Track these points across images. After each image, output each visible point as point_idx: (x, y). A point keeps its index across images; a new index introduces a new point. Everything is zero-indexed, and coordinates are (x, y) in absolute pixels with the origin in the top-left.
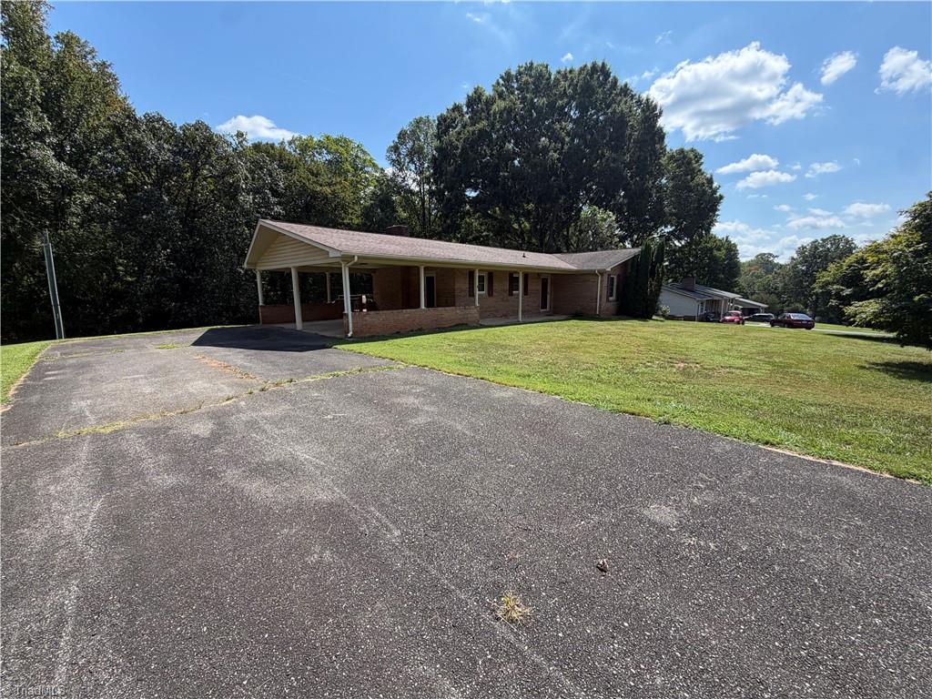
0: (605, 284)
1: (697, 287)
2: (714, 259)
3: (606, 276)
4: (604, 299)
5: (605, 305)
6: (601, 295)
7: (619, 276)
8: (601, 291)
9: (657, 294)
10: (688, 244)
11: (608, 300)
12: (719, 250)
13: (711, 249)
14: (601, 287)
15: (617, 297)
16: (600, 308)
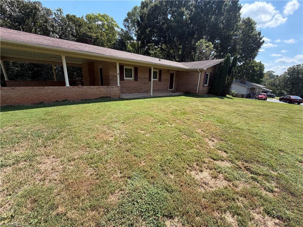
0: (203, 77)
1: (247, 82)
2: (254, 71)
3: (203, 73)
4: (202, 85)
5: (202, 88)
6: (200, 83)
7: (211, 74)
8: (200, 81)
9: (230, 84)
10: (244, 64)
11: (203, 86)
12: (256, 67)
13: (253, 67)
14: (200, 78)
15: (209, 84)
16: (199, 90)
